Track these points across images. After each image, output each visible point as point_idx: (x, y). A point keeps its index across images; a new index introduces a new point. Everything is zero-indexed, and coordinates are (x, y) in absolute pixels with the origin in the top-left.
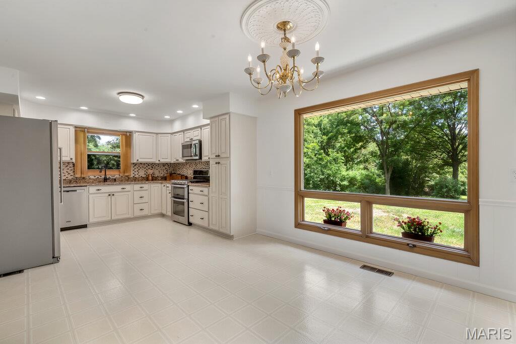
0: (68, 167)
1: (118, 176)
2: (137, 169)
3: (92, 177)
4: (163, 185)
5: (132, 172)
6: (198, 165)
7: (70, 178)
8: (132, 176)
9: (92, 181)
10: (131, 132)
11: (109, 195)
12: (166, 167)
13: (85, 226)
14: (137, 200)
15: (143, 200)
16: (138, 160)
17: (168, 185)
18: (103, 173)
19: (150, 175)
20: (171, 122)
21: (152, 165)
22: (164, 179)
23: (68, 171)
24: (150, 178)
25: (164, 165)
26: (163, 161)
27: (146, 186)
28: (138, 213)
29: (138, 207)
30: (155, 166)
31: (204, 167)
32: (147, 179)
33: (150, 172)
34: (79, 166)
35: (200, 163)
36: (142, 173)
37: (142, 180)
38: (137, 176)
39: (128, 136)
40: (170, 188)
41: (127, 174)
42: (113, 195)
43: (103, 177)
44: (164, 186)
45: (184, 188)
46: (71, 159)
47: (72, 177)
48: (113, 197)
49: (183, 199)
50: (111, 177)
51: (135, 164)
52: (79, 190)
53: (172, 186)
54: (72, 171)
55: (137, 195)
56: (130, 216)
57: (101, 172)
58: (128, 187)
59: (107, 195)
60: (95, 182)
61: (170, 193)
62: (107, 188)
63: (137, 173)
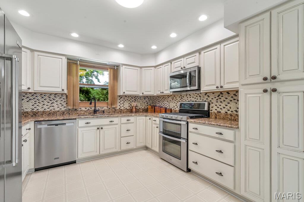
0: (62, 99)
1: (106, 108)
2: (122, 102)
3: (83, 109)
4: (148, 118)
5: (118, 104)
6: (185, 98)
7: (63, 109)
8: (118, 108)
9: (83, 112)
10: (117, 66)
11: (98, 129)
12: (147, 99)
13: (74, 162)
14: (124, 133)
15: (130, 133)
16: (124, 93)
17: (154, 119)
18: (93, 104)
19: (134, 108)
20: (156, 54)
21: (135, 98)
22: (146, 111)
23: (62, 102)
24: (134, 110)
25: (145, 97)
26: (146, 94)
27: (132, 119)
28: (124, 147)
29: (124, 141)
30: (137, 99)
31: (194, 100)
32: (131, 111)
33: (134, 104)
34: (72, 98)
35: (188, 96)
36: (127, 106)
37: (126, 112)
38: (122, 108)
39: (115, 70)
40: (158, 122)
41: (114, 106)
42: (102, 128)
43: (93, 108)
44: (150, 119)
45: (180, 124)
46: (63, 90)
47: (65, 109)
48: (101, 131)
49: (180, 138)
50: (100, 109)
51: (121, 97)
52: (69, 124)
53: (160, 121)
54: (66, 103)
55: (124, 127)
56: (118, 150)
57: (91, 104)
58: (116, 120)
59: (96, 128)
60: (86, 113)
61: (157, 127)
62: (96, 122)
63: (122, 105)
